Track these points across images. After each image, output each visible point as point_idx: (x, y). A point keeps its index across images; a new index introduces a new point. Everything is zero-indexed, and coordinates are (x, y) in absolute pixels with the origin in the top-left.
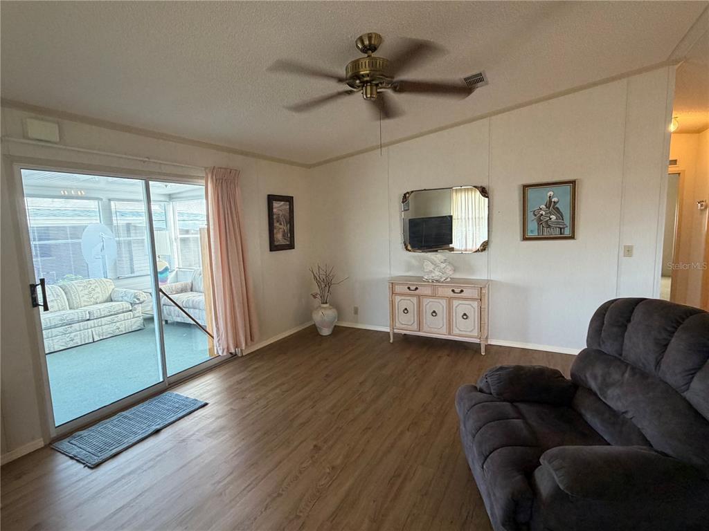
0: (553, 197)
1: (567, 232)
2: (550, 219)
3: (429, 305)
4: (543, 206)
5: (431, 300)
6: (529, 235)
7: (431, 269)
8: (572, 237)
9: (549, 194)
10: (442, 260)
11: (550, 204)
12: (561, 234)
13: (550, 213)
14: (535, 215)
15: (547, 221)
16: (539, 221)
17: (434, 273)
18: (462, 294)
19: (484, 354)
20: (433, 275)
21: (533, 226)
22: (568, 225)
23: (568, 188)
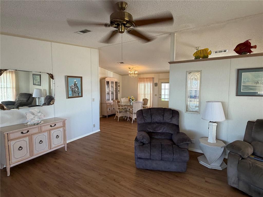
0: (76, 82)
1: (80, 94)
2: (75, 90)
3: (37, 138)
4: (73, 85)
5: (38, 135)
6: (70, 96)
7: (32, 118)
8: (82, 96)
9: (75, 81)
10: (38, 112)
11: (75, 84)
12: (79, 95)
13: (75, 88)
14: (71, 88)
15: (74, 91)
16: (72, 90)
17: (34, 119)
18: (56, 126)
19: (67, 150)
20: (34, 121)
21: (70, 92)
22: (80, 92)
23: (80, 79)
